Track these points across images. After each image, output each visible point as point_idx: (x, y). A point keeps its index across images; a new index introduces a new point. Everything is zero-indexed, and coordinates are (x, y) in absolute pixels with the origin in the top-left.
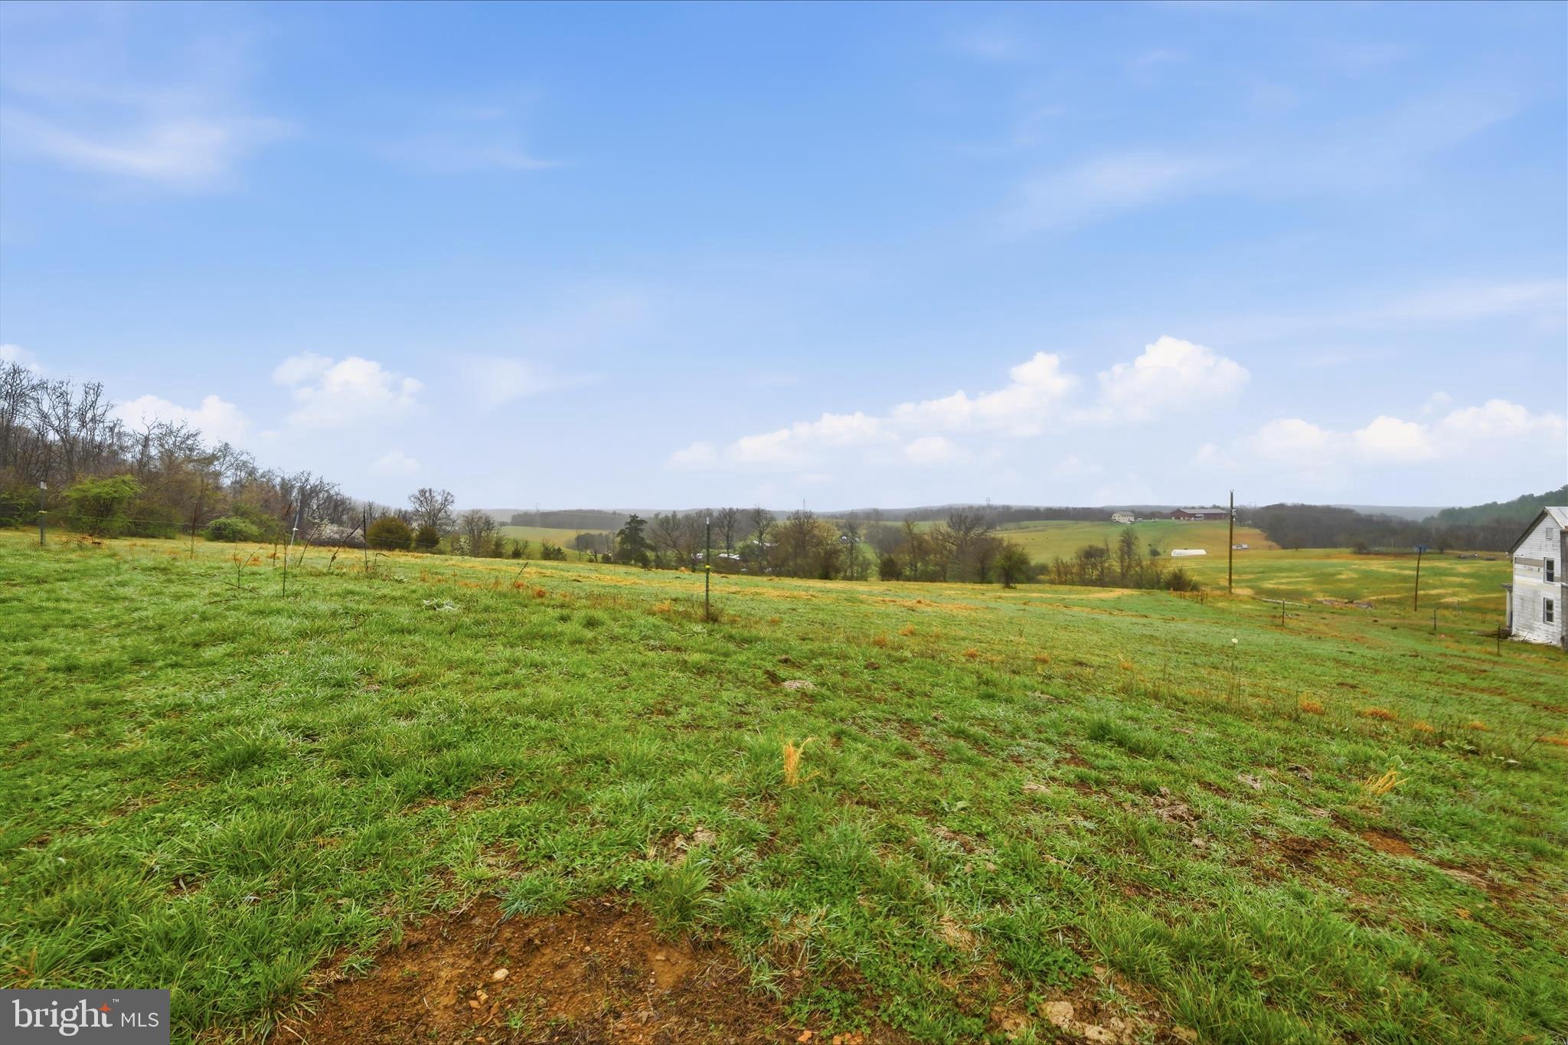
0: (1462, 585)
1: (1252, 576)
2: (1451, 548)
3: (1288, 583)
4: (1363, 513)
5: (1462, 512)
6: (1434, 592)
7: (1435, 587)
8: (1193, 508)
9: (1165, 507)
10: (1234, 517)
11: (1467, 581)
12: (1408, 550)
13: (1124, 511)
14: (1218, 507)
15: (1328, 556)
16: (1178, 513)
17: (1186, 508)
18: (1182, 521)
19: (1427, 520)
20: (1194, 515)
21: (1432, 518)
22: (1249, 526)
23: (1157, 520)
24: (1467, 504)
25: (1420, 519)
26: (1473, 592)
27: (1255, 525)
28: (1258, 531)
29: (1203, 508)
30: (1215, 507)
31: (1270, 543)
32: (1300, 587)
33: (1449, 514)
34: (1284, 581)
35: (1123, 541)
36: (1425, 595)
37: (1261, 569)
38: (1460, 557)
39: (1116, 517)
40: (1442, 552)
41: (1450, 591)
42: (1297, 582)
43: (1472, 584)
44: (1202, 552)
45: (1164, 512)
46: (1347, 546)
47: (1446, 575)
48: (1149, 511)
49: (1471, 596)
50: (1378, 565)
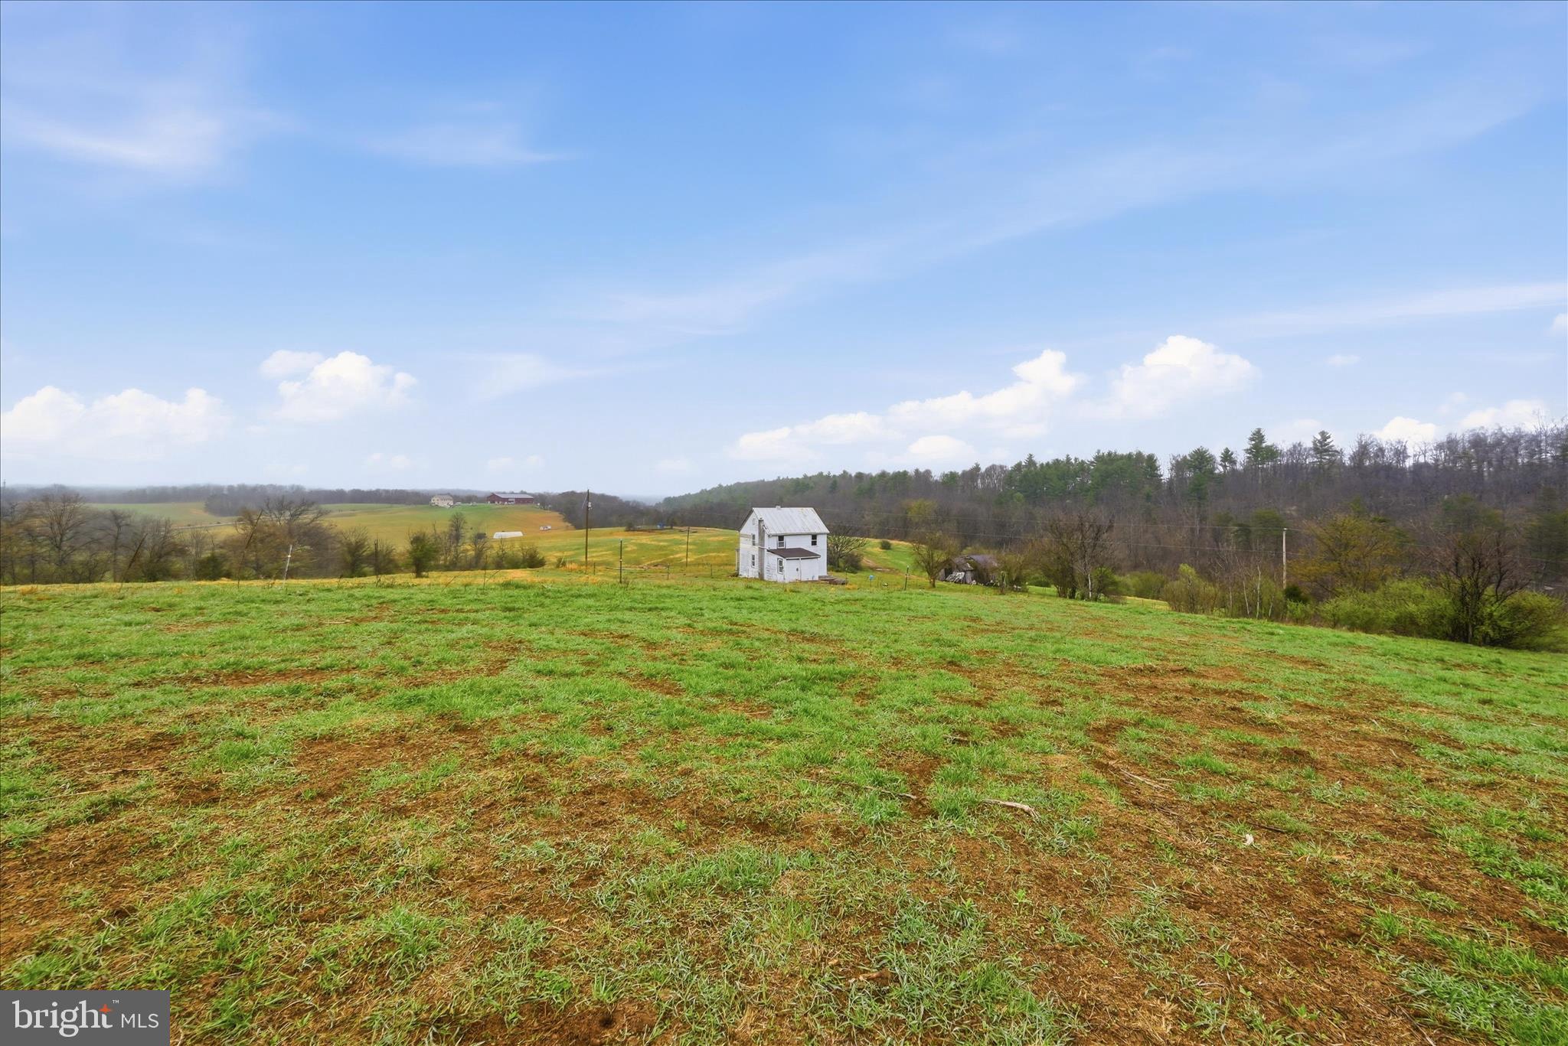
2: (676, 525)
3: (597, 556)
4: (624, 500)
5: (675, 499)
6: (677, 556)
8: (504, 493)
9: (479, 492)
10: (542, 501)
12: (654, 527)
14: (525, 493)
15: (611, 534)
16: (493, 498)
17: (499, 493)
18: (497, 506)
20: (506, 500)
22: (551, 509)
23: (475, 503)
24: (677, 495)
25: (653, 504)
27: (554, 509)
28: (557, 514)
29: (513, 493)
30: (523, 493)
31: (567, 524)
32: (605, 559)
34: (594, 554)
35: (452, 526)
37: (576, 547)
39: (435, 501)
40: (672, 528)
42: (602, 556)
44: (519, 534)
45: (479, 495)
46: (621, 525)
47: (679, 545)
48: (466, 495)
49: (696, 557)
50: (645, 539)
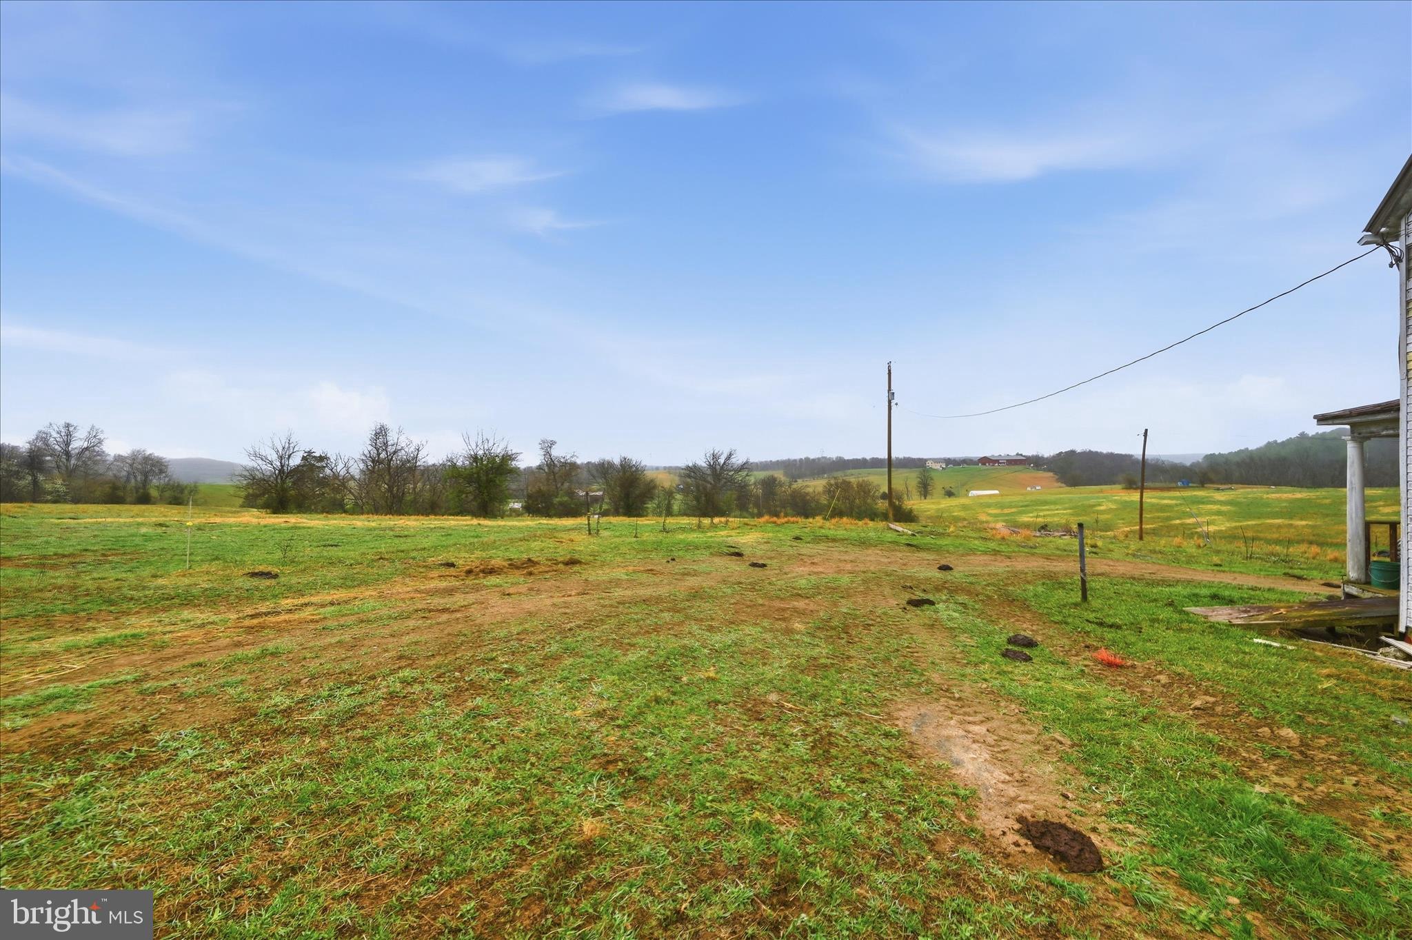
0: (1219, 513)
1: (1013, 510)
2: (1212, 482)
7: (1191, 516)
9: (974, 456)
10: (1033, 463)
11: (1224, 508)
12: (1171, 485)
13: (936, 461)
14: (1021, 455)
15: (1098, 492)
16: (985, 461)
18: (987, 467)
19: (1193, 465)
20: (997, 461)
21: (1198, 463)
22: (1045, 470)
23: (966, 465)
24: (1225, 451)
25: (1188, 464)
26: (1231, 519)
27: (1049, 470)
28: (1051, 474)
29: (1008, 455)
30: (1017, 454)
31: (1059, 484)
33: (1210, 458)
36: (1182, 524)
37: (1027, 504)
38: (1218, 489)
39: (930, 464)
40: (1203, 486)
41: (1205, 519)
43: (1229, 512)
44: (997, 492)
45: (972, 460)
46: (1118, 483)
47: (1203, 503)
48: (961, 458)
49: (1228, 525)
